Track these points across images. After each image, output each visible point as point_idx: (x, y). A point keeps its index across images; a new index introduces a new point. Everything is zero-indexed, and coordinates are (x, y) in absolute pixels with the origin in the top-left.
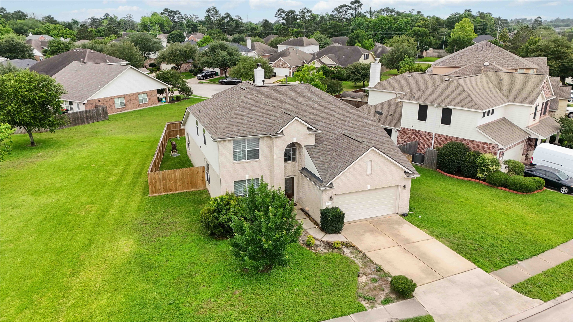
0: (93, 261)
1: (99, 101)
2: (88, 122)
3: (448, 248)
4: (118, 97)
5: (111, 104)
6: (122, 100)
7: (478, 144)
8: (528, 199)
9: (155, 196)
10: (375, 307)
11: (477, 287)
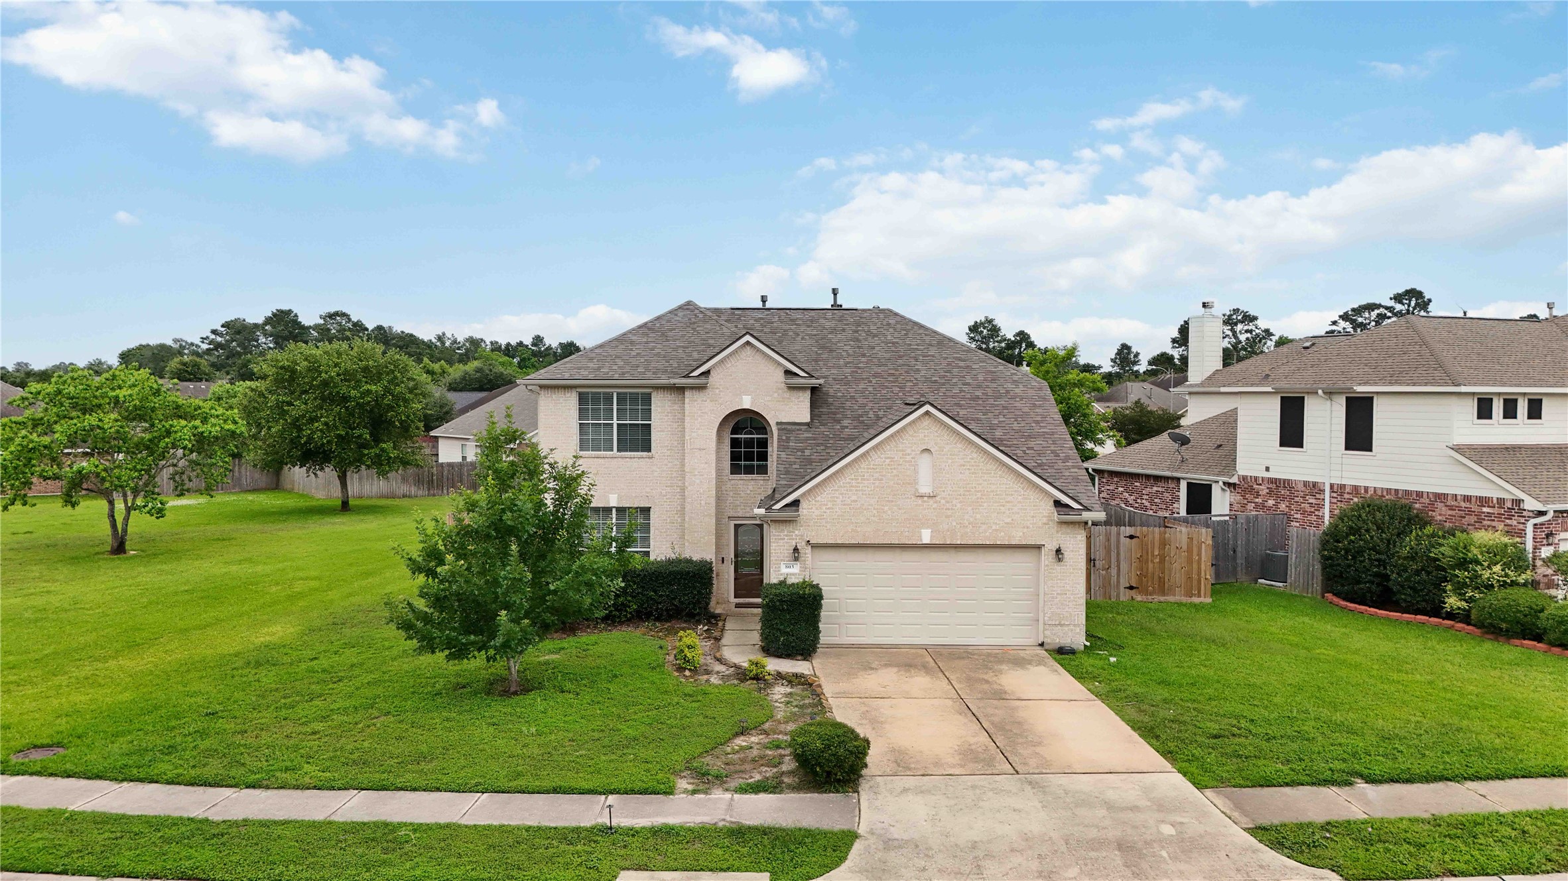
3: (1122, 724)
7: (1463, 504)
10: (706, 793)
11: (1110, 806)
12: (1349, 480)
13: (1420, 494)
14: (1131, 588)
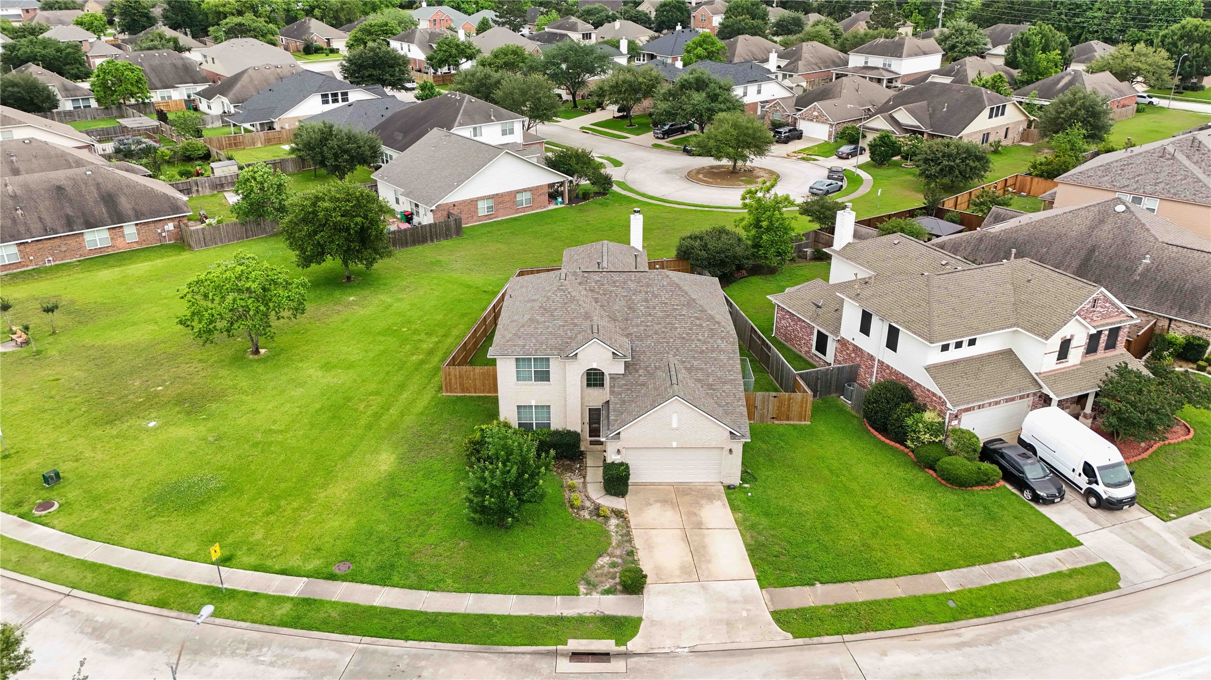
0: (346, 474)
1: (454, 205)
2: (432, 241)
3: (743, 546)
4: (483, 198)
5: (472, 209)
6: (491, 203)
7: (927, 394)
8: (951, 497)
9: (449, 396)
10: (591, 595)
11: (729, 601)
12: (887, 361)
13: (912, 380)
14: (773, 418)
